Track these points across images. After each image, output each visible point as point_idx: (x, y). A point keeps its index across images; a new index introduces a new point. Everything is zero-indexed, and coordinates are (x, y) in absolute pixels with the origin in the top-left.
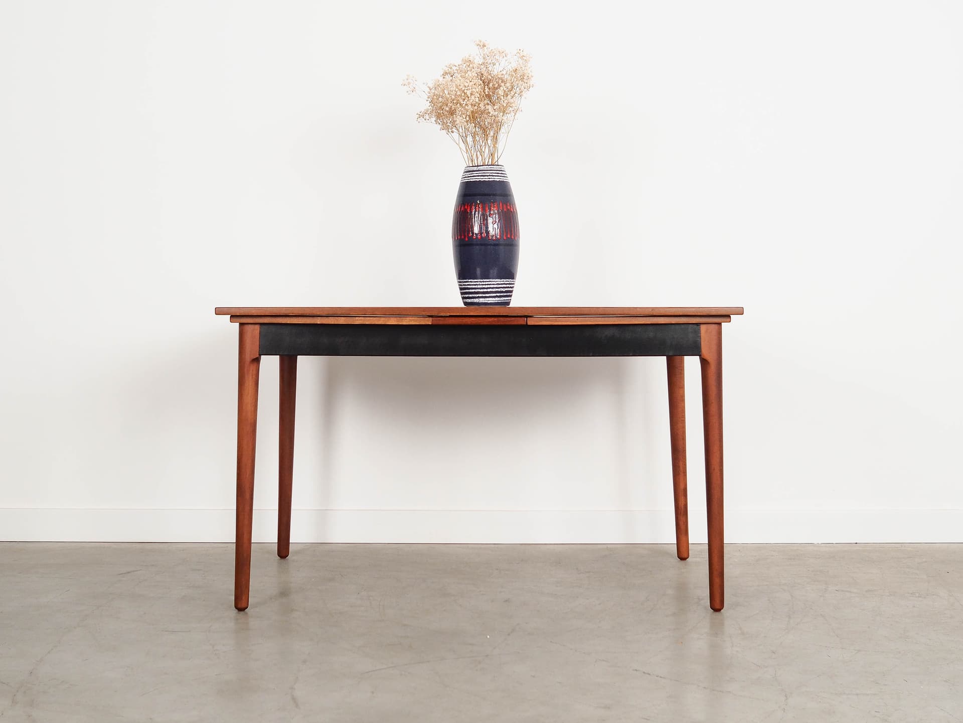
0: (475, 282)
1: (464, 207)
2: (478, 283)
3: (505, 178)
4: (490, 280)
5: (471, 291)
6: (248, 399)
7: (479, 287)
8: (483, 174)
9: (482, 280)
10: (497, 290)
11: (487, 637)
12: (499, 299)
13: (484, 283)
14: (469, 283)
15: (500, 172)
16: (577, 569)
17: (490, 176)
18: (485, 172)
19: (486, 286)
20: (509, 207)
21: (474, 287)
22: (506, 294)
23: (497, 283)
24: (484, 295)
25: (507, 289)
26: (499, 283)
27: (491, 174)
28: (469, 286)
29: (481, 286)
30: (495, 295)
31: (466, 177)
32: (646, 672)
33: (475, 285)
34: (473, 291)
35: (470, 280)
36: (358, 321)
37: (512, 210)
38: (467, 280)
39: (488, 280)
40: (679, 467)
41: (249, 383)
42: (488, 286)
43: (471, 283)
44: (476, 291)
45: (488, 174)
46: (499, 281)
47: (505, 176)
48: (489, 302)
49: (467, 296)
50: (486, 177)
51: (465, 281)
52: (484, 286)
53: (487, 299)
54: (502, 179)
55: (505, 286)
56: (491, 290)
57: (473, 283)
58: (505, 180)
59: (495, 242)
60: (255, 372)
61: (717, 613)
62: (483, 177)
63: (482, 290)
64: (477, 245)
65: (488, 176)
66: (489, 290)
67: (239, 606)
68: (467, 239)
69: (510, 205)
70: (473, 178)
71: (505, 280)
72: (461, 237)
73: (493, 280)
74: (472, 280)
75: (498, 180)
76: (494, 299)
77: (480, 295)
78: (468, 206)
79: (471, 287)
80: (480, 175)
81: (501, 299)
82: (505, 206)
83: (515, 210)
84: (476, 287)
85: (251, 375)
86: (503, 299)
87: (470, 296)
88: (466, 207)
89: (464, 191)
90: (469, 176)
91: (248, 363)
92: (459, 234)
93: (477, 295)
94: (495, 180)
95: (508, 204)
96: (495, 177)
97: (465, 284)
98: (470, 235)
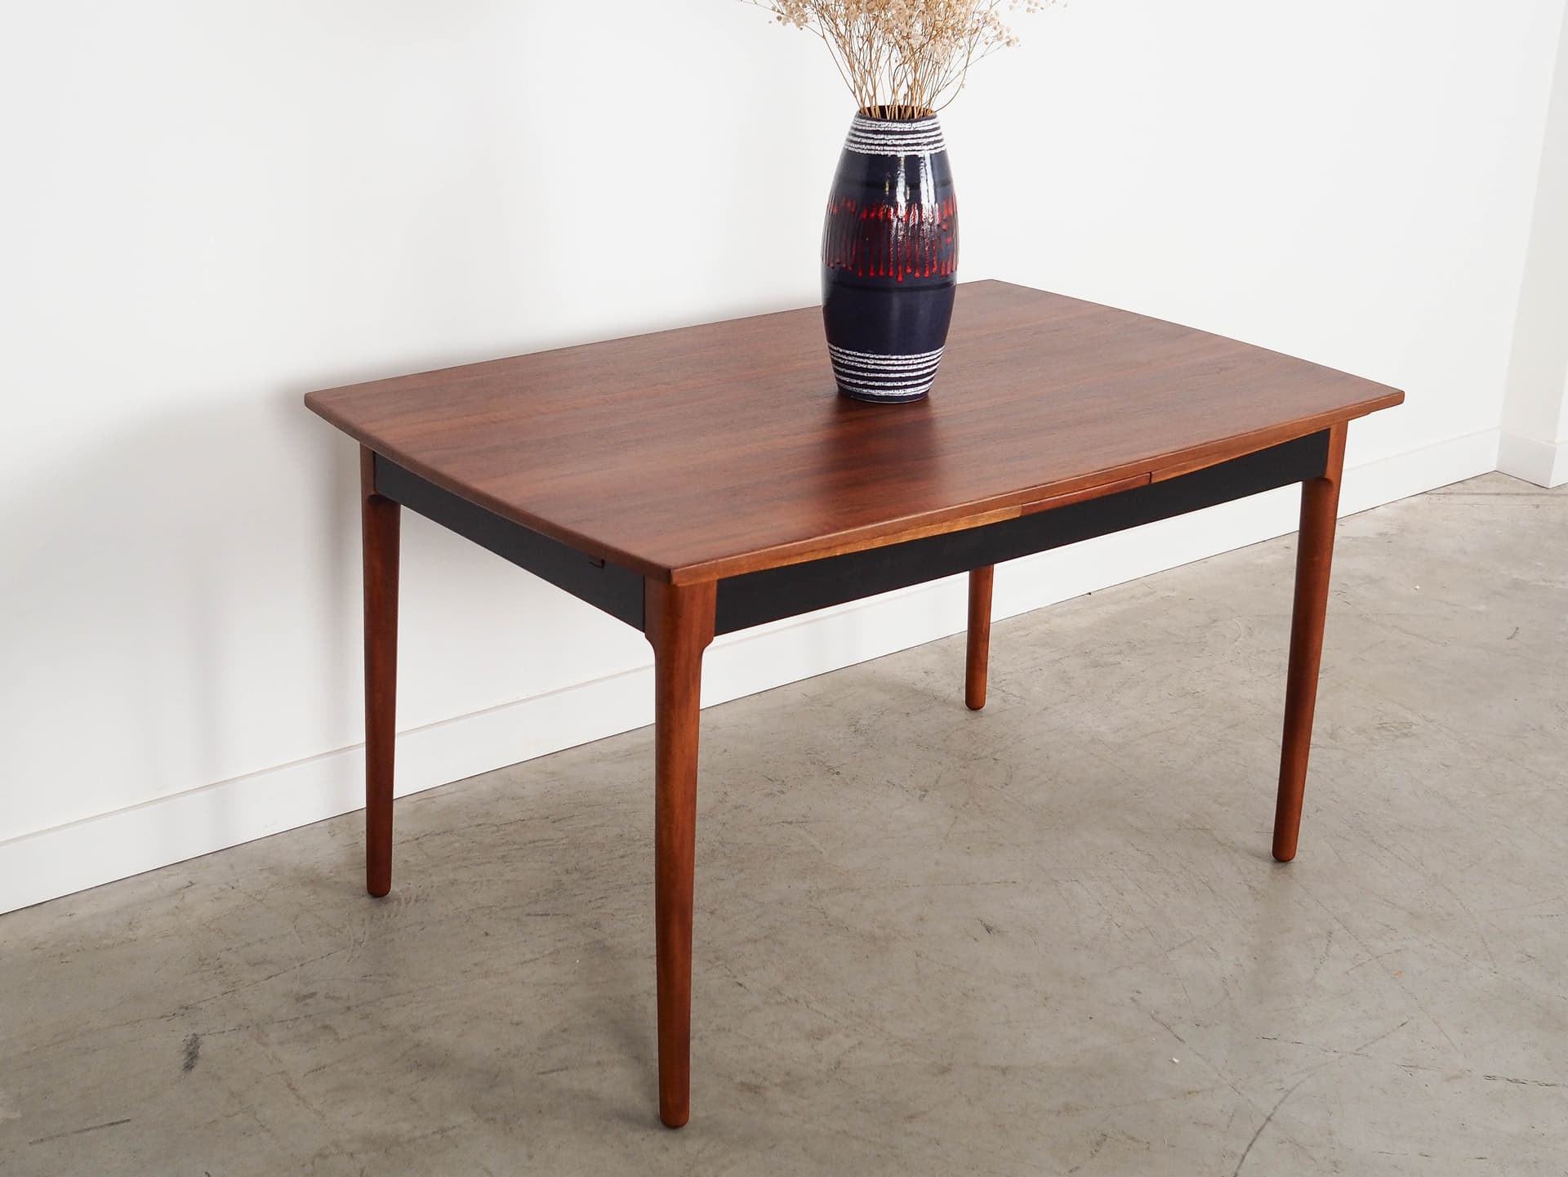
0: (906, 359)
2: (911, 362)
5: (892, 375)
7: (911, 368)
9: (919, 356)
29: (915, 367)
34: (898, 375)
38: (888, 357)
39: (928, 354)
43: (896, 362)
44: (903, 375)
48: (919, 393)
57: (900, 362)
74: (900, 357)
81: (921, 388)
84: (906, 368)
87: (889, 384)
93: (904, 384)
97: (882, 362)
98: (909, 271)
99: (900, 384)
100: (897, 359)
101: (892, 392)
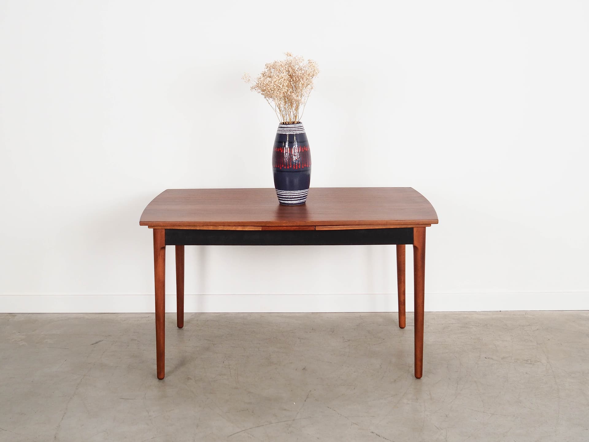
1: (279, 149)
2: (287, 193)
3: (303, 131)
4: (294, 191)
5: (283, 196)
6: (160, 269)
7: (288, 195)
8: (290, 130)
9: (289, 192)
10: (298, 196)
11: (293, 403)
12: (299, 201)
13: (291, 193)
14: (282, 193)
15: (300, 128)
16: (343, 337)
17: (294, 131)
18: (291, 128)
19: (292, 195)
20: (305, 149)
21: (285, 195)
22: (303, 198)
23: (298, 192)
24: (291, 199)
25: (304, 195)
26: (300, 192)
27: (295, 130)
28: (282, 194)
29: (289, 195)
30: (297, 199)
31: (280, 131)
32: (378, 434)
33: (286, 194)
34: (285, 197)
35: (283, 191)
36: (220, 228)
37: (307, 150)
38: (281, 191)
39: (293, 191)
40: (401, 279)
41: (160, 261)
42: (293, 195)
43: (283, 193)
44: (286, 197)
45: (293, 130)
46: (299, 191)
47: (303, 129)
48: (294, 203)
49: (281, 199)
50: (292, 132)
51: (280, 191)
52: (291, 195)
53: (293, 201)
54: (301, 132)
55: (303, 194)
56: (295, 197)
57: (284, 193)
58: (303, 132)
59: (297, 170)
60: (163, 254)
61: (418, 380)
62: (290, 132)
63: (290, 197)
64: (287, 172)
65: (293, 131)
66: (294, 197)
67: (160, 377)
68: (281, 168)
69: (306, 147)
70: (284, 132)
71: (303, 191)
72: (277, 166)
73: (296, 191)
74: (284, 191)
75: (299, 133)
76: (296, 201)
77: (289, 199)
78: (281, 149)
79: (283, 194)
80: (288, 130)
81: (301, 201)
82: (302, 149)
83: (308, 149)
84: (286, 195)
85: (161, 256)
86: (302, 200)
87: (283, 199)
88: (280, 149)
89: (279, 139)
90: (282, 130)
91: (159, 250)
92: (276, 164)
93: (287, 199)
94: (297, 133)
95: (305, 147)
96: (297, 132)
97: (280, 192)
98: (283, 166)
99: (286, 199)
100: (283, 192)
101: (286, 202)
